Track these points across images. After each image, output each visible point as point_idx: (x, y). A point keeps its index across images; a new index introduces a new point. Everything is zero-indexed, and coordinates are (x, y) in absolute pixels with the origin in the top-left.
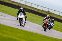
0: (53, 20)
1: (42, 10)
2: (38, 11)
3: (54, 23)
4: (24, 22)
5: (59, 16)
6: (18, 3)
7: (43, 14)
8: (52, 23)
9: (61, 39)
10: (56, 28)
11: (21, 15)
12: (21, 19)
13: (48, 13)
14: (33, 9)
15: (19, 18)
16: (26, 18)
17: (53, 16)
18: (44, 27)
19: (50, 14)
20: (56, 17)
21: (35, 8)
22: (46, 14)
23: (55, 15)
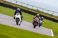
0: (42, 18)
1: (32, 8)
2: (28, 10)
3: (43, 21)
4: (20, 21)
5: (47, 14)
6: (9, 2)
7: (32, 12)
8: (41, 21)
9: (49, 35)
10: (45, 25)
11: (18, 15)
12: (18, 18)
13: (37, 12)
14: (23, 8)
15: (16, 18)
16: (22, 18)
17: (42, 14)
18: (34, 25)
19: (39, 12)
20: (44, 15)
21: (25, 7)
22: (35, 12)
23: (44, 13)
